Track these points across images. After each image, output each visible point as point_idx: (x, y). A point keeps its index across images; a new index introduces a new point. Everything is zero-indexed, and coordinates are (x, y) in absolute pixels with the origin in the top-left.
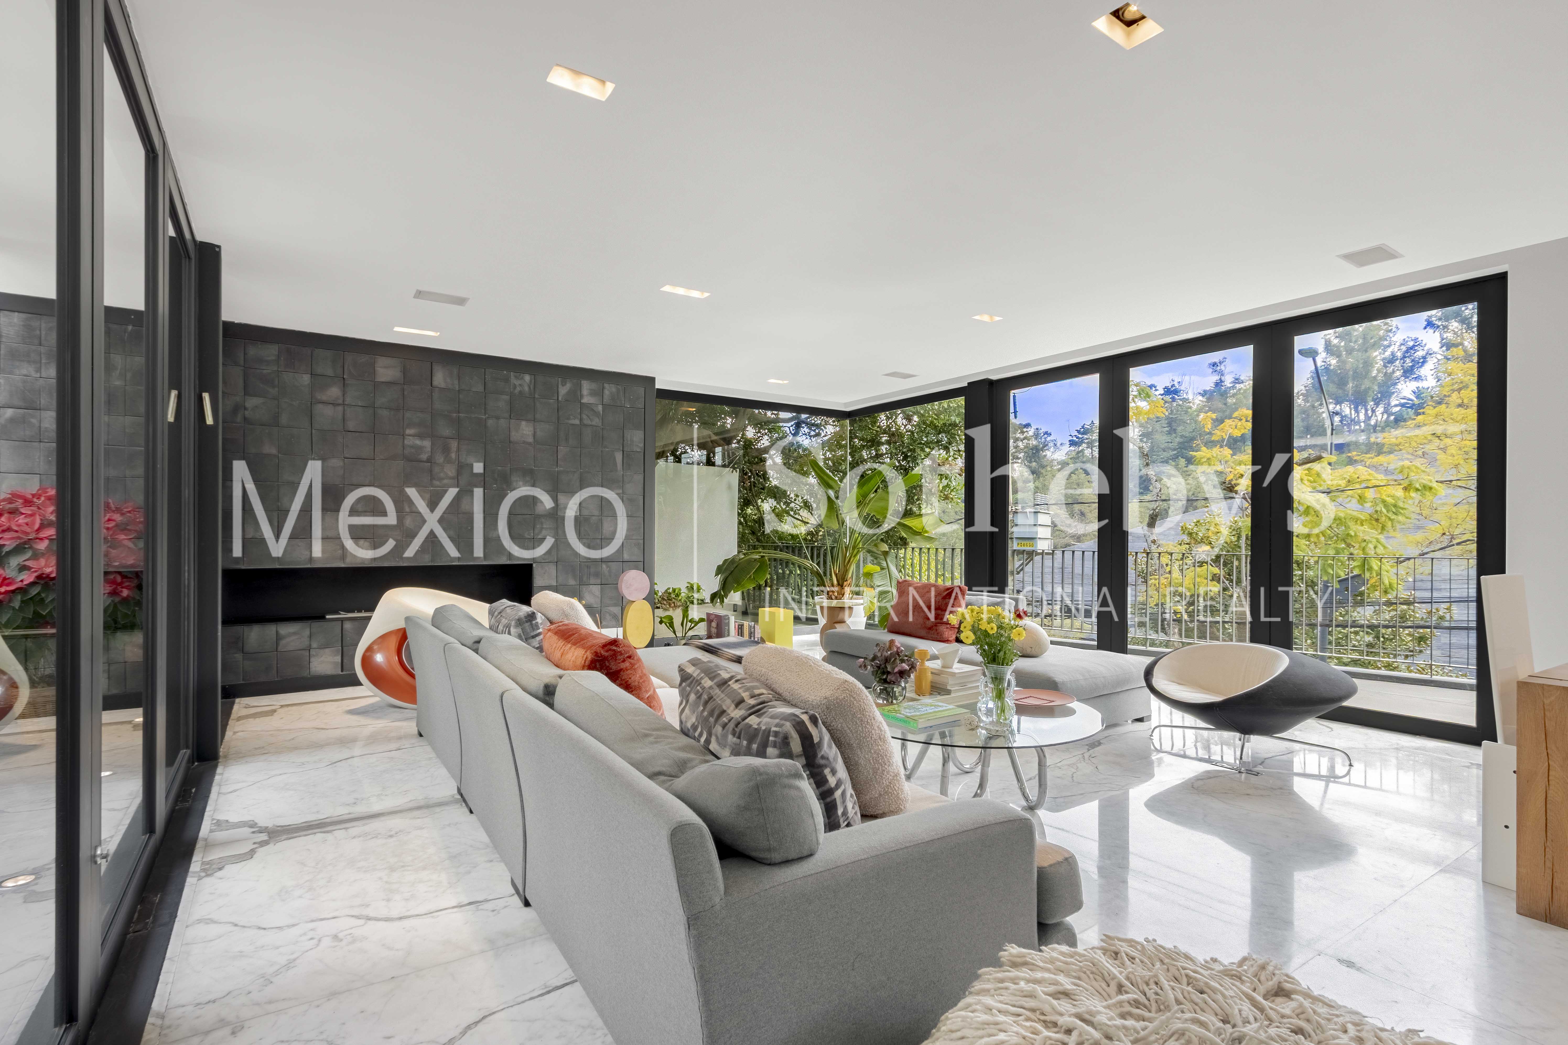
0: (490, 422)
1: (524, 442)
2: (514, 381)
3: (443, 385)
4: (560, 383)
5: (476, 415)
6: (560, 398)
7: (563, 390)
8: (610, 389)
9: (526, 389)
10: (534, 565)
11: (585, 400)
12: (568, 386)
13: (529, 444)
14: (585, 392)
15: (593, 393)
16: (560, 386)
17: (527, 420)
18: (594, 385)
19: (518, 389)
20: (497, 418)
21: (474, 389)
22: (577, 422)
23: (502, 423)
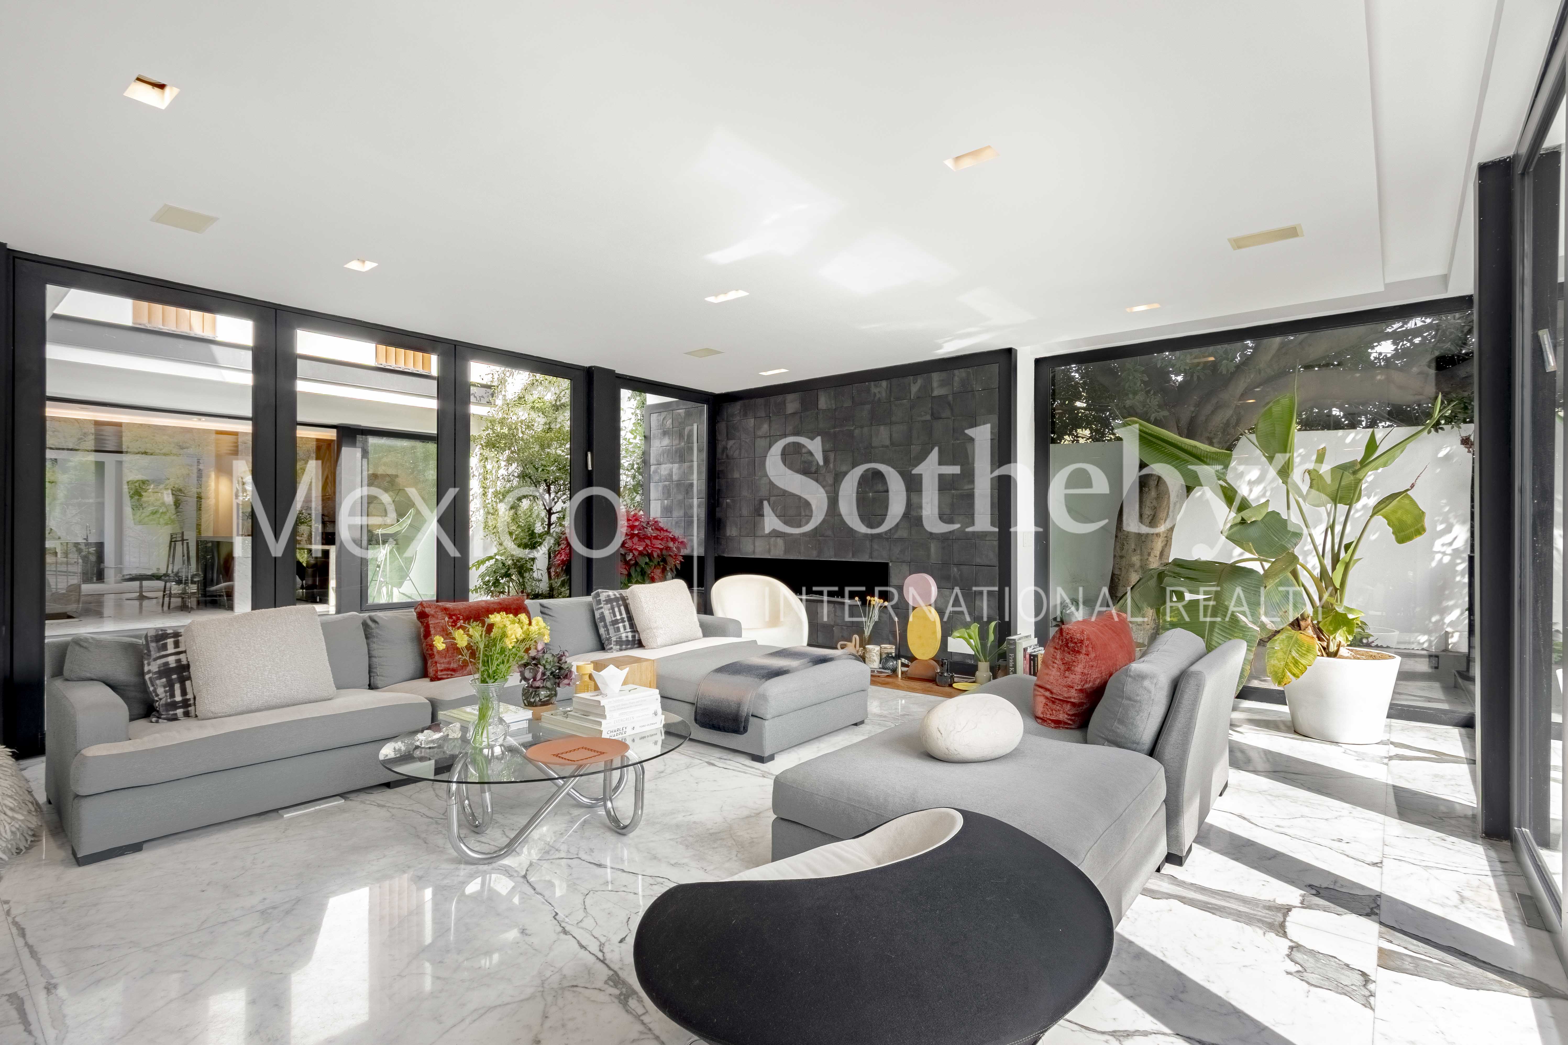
0: (857, 432)
1: (883, 446)
2: (874, 390)
3: (824, 408)
4: (912, 381)
5: (847, 428)
6: (912, 397)
7: (914, 389)
8: (959, 374)
9: (884, 394)
10: (890, 564)
11: (936, 393)
12: (920, 382)
13: (887, 447)
14: (935, 384)
15: (943, 384)
16: (912, 384)
17: (885, 424)
18: (944, 375)
19: (878, 396)
20: (862, 427)
21: (845, 405)
22: (928, 417)
23: (866, 430)
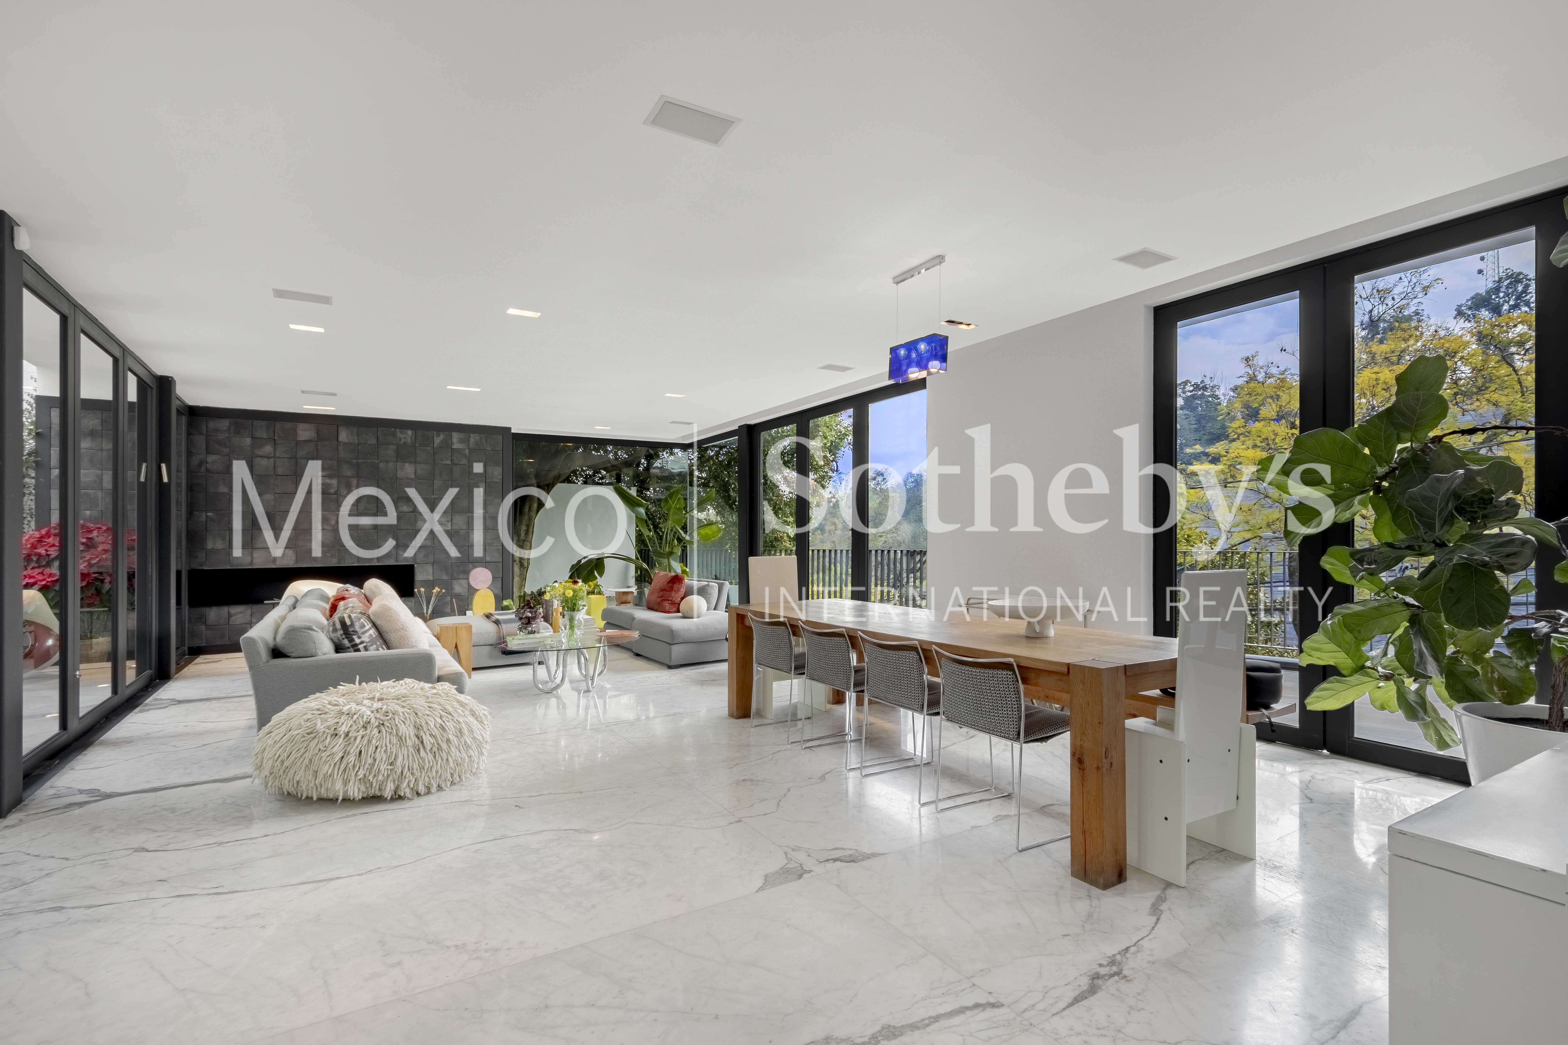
0: (382, 465)
1: (408, 478)
2: (399, 435)
3: (346, 441)
4: (435, 435)
5: (371, 461)
6: (435, 446)
7: (437, 441)
8: (474, 438)
9: (409, 440)
10: (415, 566)
11: (455, 446)
12: (442, 437)
13: (412, 479)
14: (455, 440)
15: (461, 442)
16: (435, 437)
17: (410, 462)
18: (462, 436)
19: (403, 441)
20: (387, 462)
21: (369, 442)
22: (449, 462)
23: (391, 465)
